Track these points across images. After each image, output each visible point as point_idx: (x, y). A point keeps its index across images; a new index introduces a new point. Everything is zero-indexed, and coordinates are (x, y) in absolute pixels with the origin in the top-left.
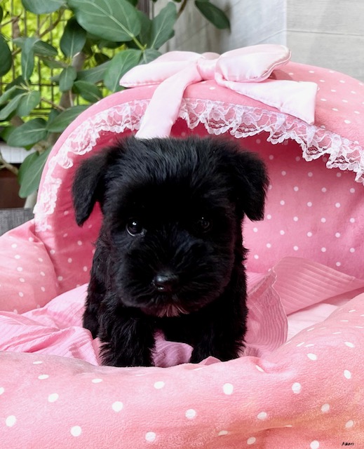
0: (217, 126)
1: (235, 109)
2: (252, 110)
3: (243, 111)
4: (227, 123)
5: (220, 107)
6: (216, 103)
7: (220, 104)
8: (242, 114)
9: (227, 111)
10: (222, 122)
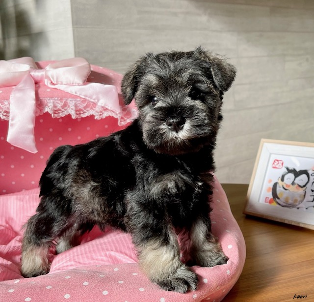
0: (56, 112)
1: (68, 101)
2: (80, 101)
3: (74, 102)
4: (63, 110)
5: (58, 101)
6: (54, 99)
7: (57, 100)
8: (74, 104)
9: (63, 104)
10: (60, 110)
